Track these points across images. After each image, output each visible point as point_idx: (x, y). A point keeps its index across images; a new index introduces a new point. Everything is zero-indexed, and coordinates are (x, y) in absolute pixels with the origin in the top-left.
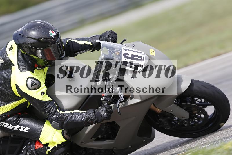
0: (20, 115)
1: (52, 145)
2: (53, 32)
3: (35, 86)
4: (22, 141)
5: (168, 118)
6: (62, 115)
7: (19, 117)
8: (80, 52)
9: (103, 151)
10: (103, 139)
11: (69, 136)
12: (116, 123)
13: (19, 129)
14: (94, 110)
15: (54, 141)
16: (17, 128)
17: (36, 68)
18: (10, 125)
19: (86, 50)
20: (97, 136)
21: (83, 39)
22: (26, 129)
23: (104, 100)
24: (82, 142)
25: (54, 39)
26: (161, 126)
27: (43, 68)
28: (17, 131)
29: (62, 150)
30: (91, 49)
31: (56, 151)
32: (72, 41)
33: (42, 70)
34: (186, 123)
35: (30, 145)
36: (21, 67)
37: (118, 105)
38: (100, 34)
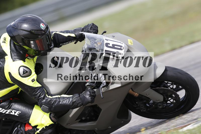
0: (11, 100)
1: (40, 127)
2: (43, 25)
3: (27, 73)
4: (13, 123)
5: (144, 101)
6: (51, 100)
7: (11, 102)
8: (65, 43)
9: (86, 132)
10: (86, 121)
11: (56, 119)
12: (98, 107)
13: (10, 113)
14: (79, 95)
15: (42, 123)
16: (9, 112)
17: (27, 57)
18: (3, 109)
19: (70, 42)
20: (80, 118)
21: (67, 32)
22: (17, 112)
23: (88, 86)
24: (67, 124)
25: (44, 31)
26: (138, 108)
27: (33, 57)
28: (9, 115)
29: (50, 131)
30: (74, 40)
31: (44, 132)
32: (57, 34)
33: (32, 60)
34: (160, 106)
35: (20, 127)
36: (14, 57)
37: (100, 89)
38: (83, 27)
